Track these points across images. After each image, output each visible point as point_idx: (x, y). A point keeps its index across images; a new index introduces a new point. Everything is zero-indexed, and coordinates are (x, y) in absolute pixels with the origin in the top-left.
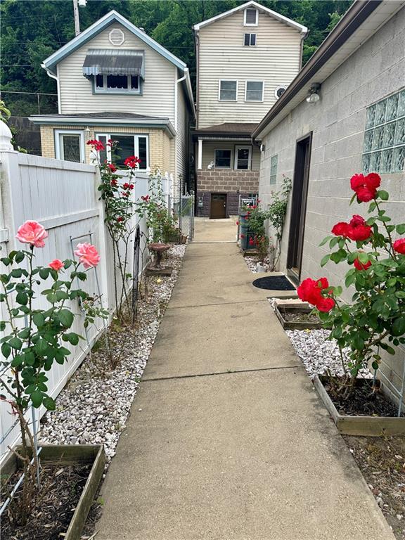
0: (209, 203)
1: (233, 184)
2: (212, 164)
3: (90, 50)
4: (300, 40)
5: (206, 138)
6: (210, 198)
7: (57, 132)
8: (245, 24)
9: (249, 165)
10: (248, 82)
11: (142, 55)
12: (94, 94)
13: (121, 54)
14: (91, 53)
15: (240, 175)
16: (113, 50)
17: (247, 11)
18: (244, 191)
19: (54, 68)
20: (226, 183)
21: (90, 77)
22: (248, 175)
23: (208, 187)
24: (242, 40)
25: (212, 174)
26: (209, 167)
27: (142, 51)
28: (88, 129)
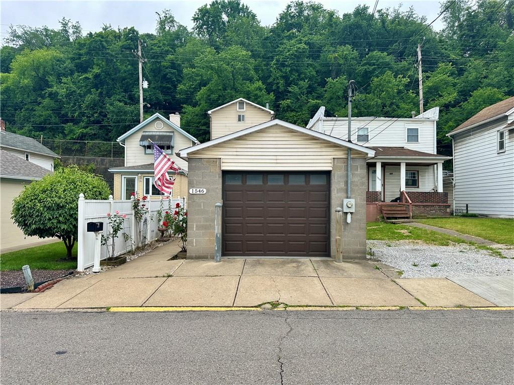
3: (144, 132)
7: (123, 177)
8: (238, 110)
11: (172, 134)
12: (146, 154)
13: (161, 134)
14: (144, 134)
16: (156, 132)
17: (239, 103)
19: (123, 141)
21: (144, 146)
24: (236, 118)
27: (173, 132)
28: (140, 175)
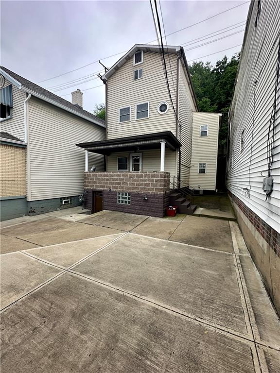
0: (91, 198)
1: (107, 183)
2: (94, 168)
4: (176, 60)
6: (91, 194)
8: (134, 65)
9: (140, 168)
10: (137, 106)
17: (136, 55)
18: (114, 190)
20: (101, 183)
23: (91, 186)
24: (132, 76)
26: (92, 170)
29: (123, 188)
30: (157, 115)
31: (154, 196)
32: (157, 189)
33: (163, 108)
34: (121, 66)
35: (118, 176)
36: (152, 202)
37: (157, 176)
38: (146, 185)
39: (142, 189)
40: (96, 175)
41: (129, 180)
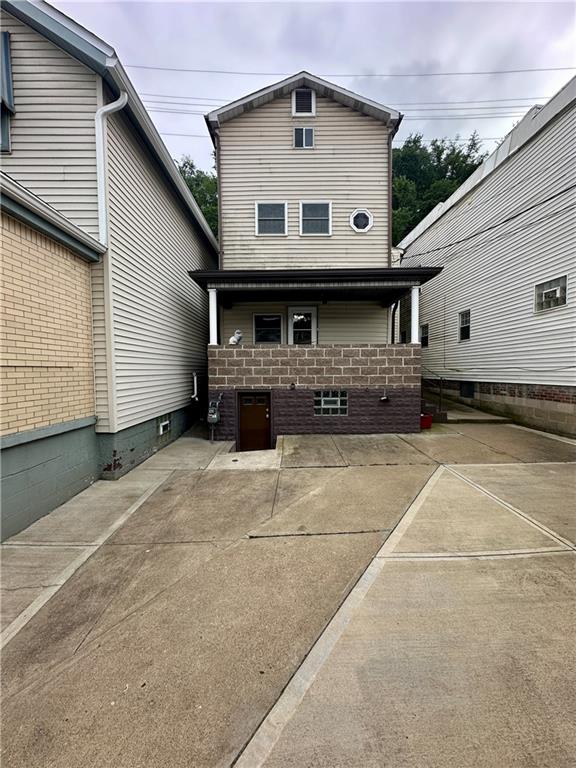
0: (234, 412)
1: (281, 372)
2: (237, 336)
4: (386, 136)
5: (222, 286)
6: (235, 402)
8: (294, 114)
9: (314, 338)
10: (304, 205)
15: (295, 354)
17: (297, 93)
18: (305, 385)
20: (267, 372)
22: (310, 353)
23: (231, 381)
24: (290, 138)
25: (239, 354)
26: (233, 340)
29: (328, 380)
30: (349, 233)
31: (403, 391)
32: (408, 379)
33: (361, 221)
34: (260, 107)
35: (314, 355)
36: (398, 405)
37: (409, 353)
38: (384, 371)
39: (376, 380)
40: (248, 354)
41: (346, 362)
